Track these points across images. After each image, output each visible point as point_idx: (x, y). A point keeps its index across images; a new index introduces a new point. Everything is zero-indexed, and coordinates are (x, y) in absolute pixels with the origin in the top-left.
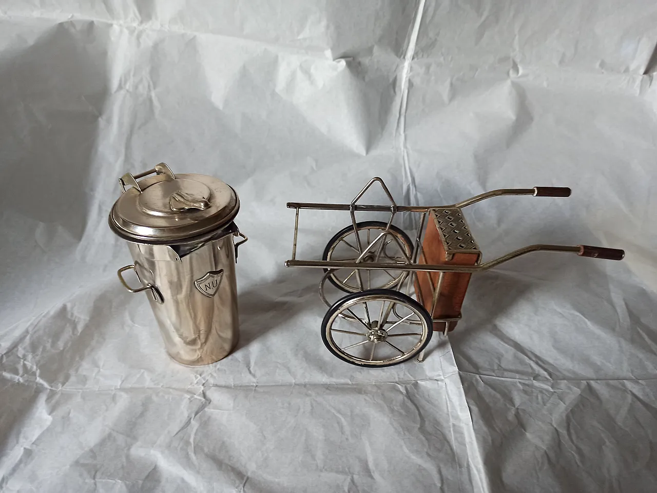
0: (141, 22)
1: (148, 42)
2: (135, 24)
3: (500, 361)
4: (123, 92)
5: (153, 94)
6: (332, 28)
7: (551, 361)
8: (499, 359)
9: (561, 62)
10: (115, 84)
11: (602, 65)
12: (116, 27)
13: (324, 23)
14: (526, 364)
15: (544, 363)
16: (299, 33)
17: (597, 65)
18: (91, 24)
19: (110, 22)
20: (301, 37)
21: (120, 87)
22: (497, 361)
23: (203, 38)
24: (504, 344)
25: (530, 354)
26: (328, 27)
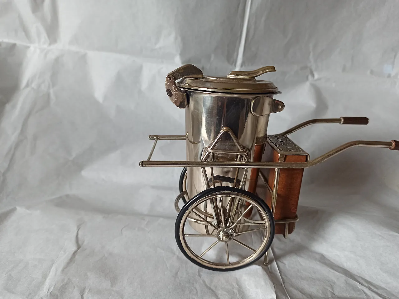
0: (50, 44)
1: (52, 56)
2: (45, 46)
3: (333, 290)
4: (28, 89)
5: (51, 91)
6: (179, 39)
7: (383, 286)
8: (332, 287)
9: (344, 70)
10: (24, 83)
11: (372, 72)
12: (32, 48)
13: (173, 35)
14: (359, 290)
15: (377, 288)
16: (156, 44)
17: (368, 72)
18: (14, 45)
19: (28, 45)
20: (158, 46)
21: (27, 85)
22: (329, 289)
23: (91, 54)
24: (334, 272)
25: (360, 280)
26: (176, 38)
